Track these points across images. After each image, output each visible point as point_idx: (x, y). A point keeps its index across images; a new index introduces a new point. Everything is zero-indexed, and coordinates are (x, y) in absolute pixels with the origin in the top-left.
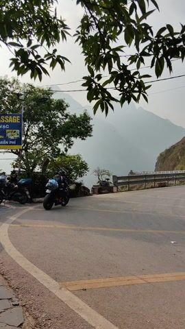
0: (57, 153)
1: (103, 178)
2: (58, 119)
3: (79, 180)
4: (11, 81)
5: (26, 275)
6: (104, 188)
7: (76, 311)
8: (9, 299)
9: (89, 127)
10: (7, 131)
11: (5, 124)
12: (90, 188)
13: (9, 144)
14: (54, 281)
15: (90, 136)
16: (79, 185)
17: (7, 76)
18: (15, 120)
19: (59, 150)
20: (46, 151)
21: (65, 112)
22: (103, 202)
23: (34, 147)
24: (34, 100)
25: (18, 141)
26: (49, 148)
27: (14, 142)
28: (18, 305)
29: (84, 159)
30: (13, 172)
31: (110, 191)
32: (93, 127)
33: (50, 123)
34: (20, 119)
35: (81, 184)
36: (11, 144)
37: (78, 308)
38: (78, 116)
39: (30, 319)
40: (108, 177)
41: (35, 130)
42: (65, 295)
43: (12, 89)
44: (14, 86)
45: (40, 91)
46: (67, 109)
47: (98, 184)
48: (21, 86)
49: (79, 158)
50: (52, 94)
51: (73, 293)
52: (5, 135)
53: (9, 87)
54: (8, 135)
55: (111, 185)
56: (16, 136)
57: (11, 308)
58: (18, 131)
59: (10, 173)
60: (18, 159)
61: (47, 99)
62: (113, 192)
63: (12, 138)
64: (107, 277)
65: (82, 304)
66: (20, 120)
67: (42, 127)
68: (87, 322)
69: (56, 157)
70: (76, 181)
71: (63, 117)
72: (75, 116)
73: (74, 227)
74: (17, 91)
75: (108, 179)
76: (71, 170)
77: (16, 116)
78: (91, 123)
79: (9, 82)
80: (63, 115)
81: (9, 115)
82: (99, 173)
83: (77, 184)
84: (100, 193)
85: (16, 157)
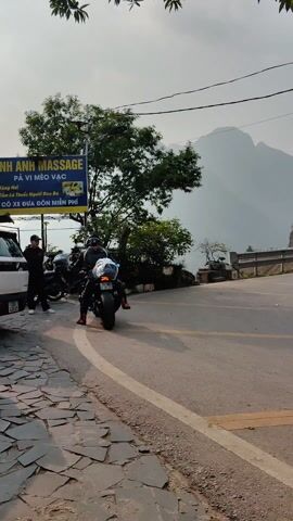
0: (142, 217)
1: (215, 257)
2: (144, 161)
3: (177, 260)
4: (66, 102)
5: (143, 404)
6: (216, 272)
7: (253, 464)
8: (131, 442)
9: (195, 171)
10: (64, 183)
11: (60, 172)
12: (195, 273)
13: (67, 205)
14: (195, 414)
15: (198, 185)
16: (178, 268)
17: (59, 95)
18: (76, 165)
19: (146, 213)
20: (124, 216)
21: (156, 148)
22: (221, 294)
23: (105, 209)
24: (103, 131)
25: (82, 200)
26: (130, 211)
27: (76, 202)
28: (148, 452)
29: (184, 225)
30: (76, 250)
31: (227, 276)
32: (201, 171)
33: (131, 169)
34: (84, 162)
35: (181, 266)
36: (71, 205)
37: (255, 459)
38: (177, 153)
39: (177, 475)
40: (222, 255)
41: (106, 180)
42: (222, 437)
43: (68, 116)
44: (71, 110)
45: (113, 115)
46: (158, 143)
47: (207, 267)
48: (82, 109)
49: (176, 225)
50: (133, 119)
51: (236, 434)
52: (61, 191)
53: (63, 113)
54: (66, 190)
55: (227, 268)
56: (79, 192)
57: (139, 457)
58: (81, 183)
59: (70, 251)
60: (82, 229)
61: (125, 128)
62: (231, 280)
63: (72, 194)
64: (280, 409)
65: (259, 452)
66: (84, 166)
67: (117, 176)
68: (280, 483)
69: (141, 224)
70: (174, 262)
71: (153, 157)
72: (171, 154)
73: (190, 332)
74: (76, 119)
75: (223, 259)
76: (165, 244)
77: (77, 158)
78: (199, 164)
79: (64, 105)
80: (152, 154)
81: (65, 159)
82: (207, 249)
83: (175, 267)
84: (211, 280)
85: (78, 225)
